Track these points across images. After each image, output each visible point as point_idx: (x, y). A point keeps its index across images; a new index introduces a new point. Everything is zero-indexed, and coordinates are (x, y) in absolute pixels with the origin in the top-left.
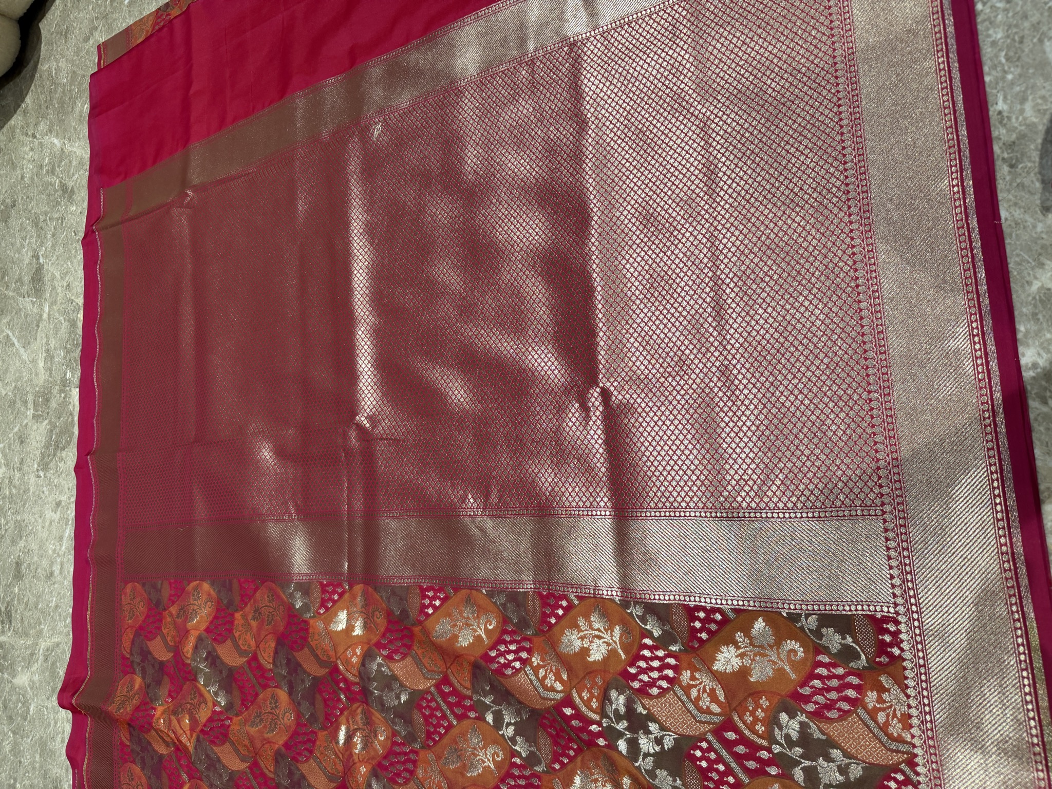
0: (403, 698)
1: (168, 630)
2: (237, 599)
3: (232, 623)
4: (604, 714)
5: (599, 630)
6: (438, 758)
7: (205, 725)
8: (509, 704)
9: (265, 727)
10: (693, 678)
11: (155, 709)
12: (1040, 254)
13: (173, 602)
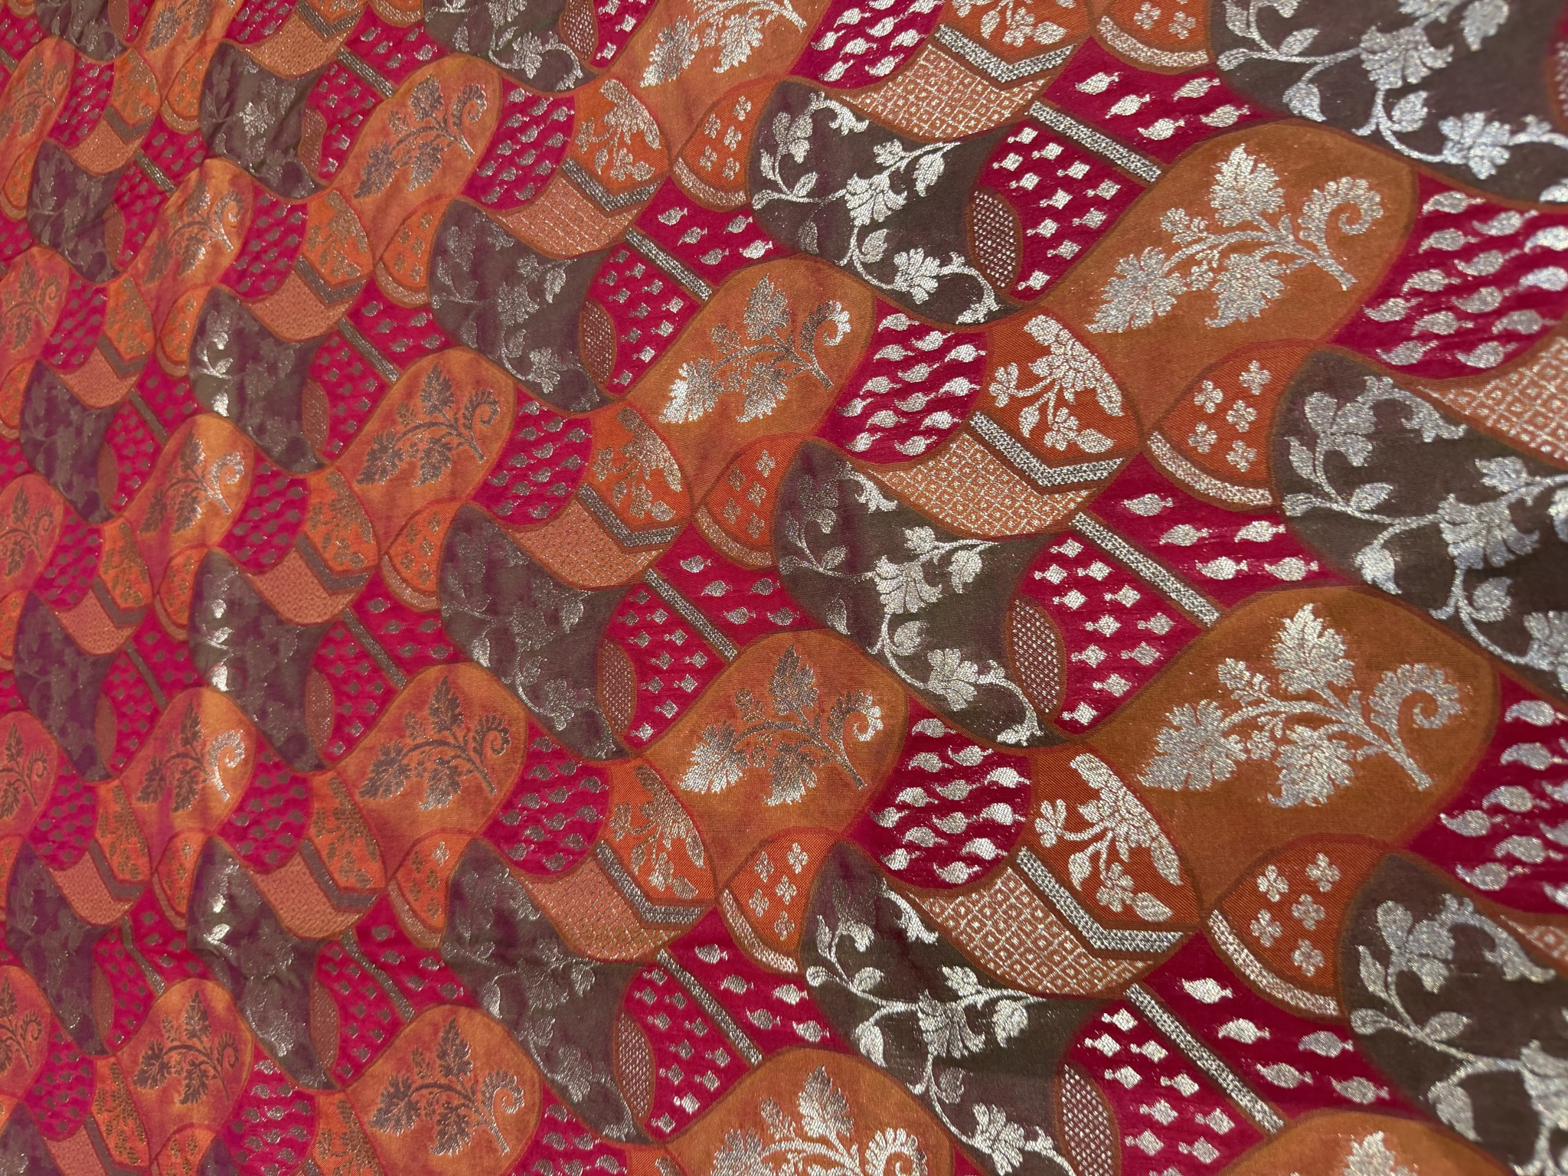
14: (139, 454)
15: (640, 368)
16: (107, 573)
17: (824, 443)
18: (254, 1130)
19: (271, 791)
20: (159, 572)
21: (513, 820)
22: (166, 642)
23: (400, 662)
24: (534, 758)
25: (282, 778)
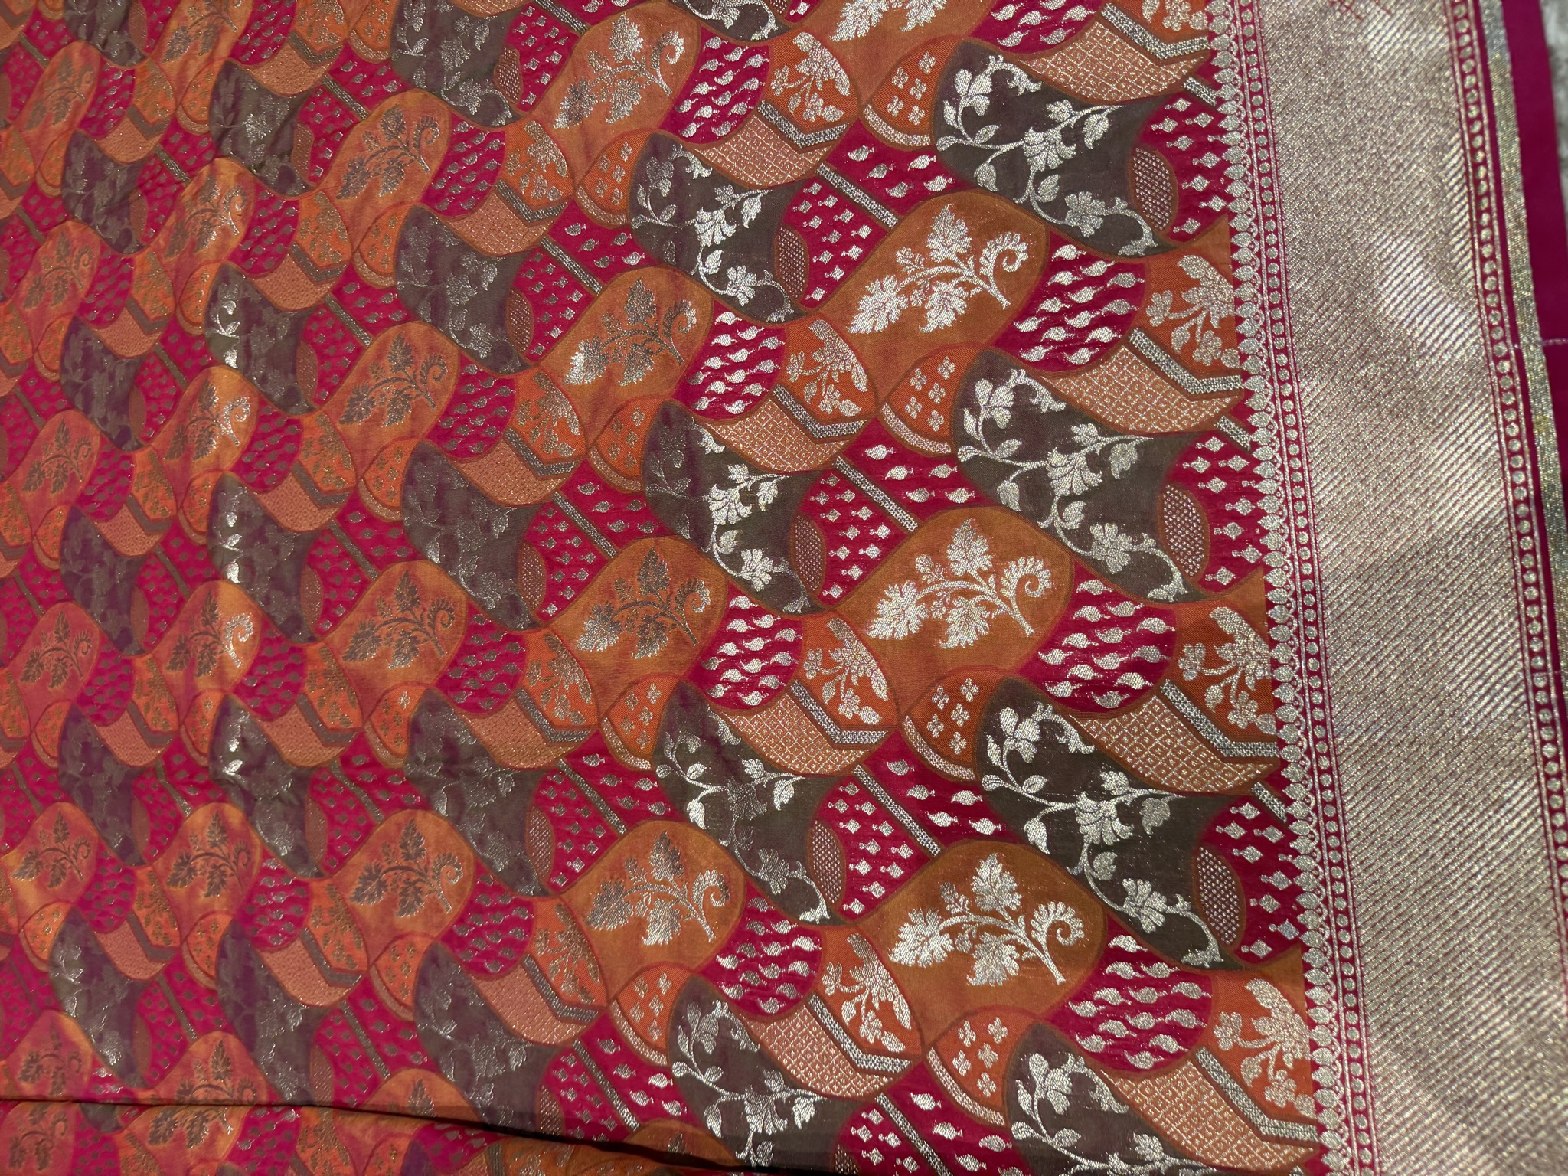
14: (164, 396)
15: (551, 343)
16: (138, 491)
17: (678, 403)
18: (263, 910)
19: (275, 659)
20: (182, 490)
21: (456, 674)
22: (188, 545)
23: (372, 560)
24: (473, 629)
25: (284, 649)
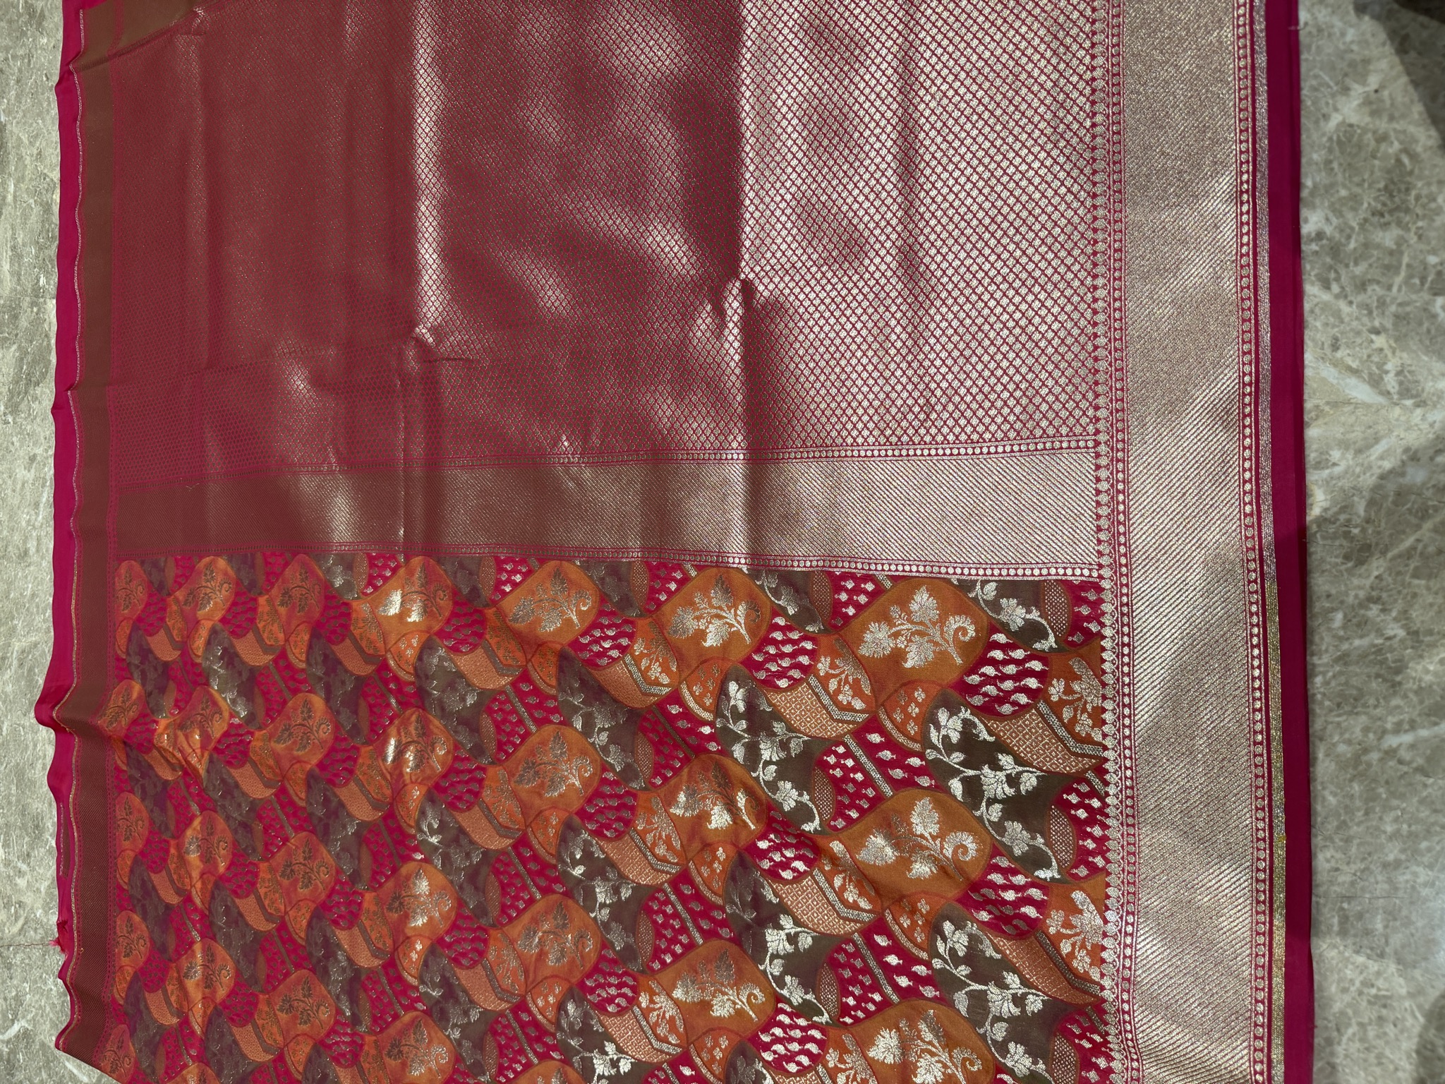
0: (470, 701)
1: (174, 622)
2: (261, 579)
3: (254, 610)
4: (718, 712)
5: (720, 608)
6: (511, 774)
7: (219, 741)
8: (604, 704)
9: (295, 743)
10: (833, 666)
11: (157, 722)
12: (1346, 75)
13: (180, 585)
